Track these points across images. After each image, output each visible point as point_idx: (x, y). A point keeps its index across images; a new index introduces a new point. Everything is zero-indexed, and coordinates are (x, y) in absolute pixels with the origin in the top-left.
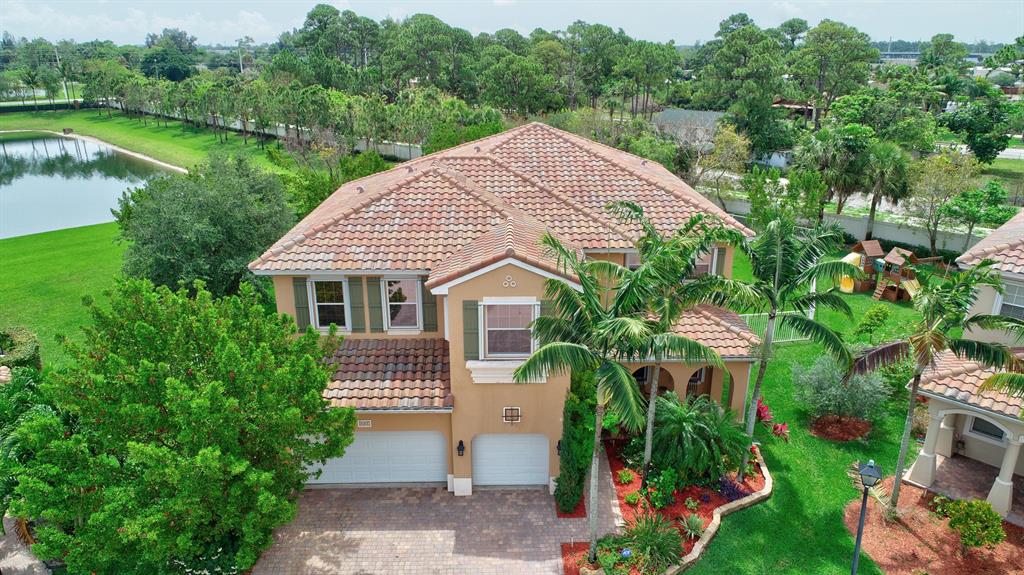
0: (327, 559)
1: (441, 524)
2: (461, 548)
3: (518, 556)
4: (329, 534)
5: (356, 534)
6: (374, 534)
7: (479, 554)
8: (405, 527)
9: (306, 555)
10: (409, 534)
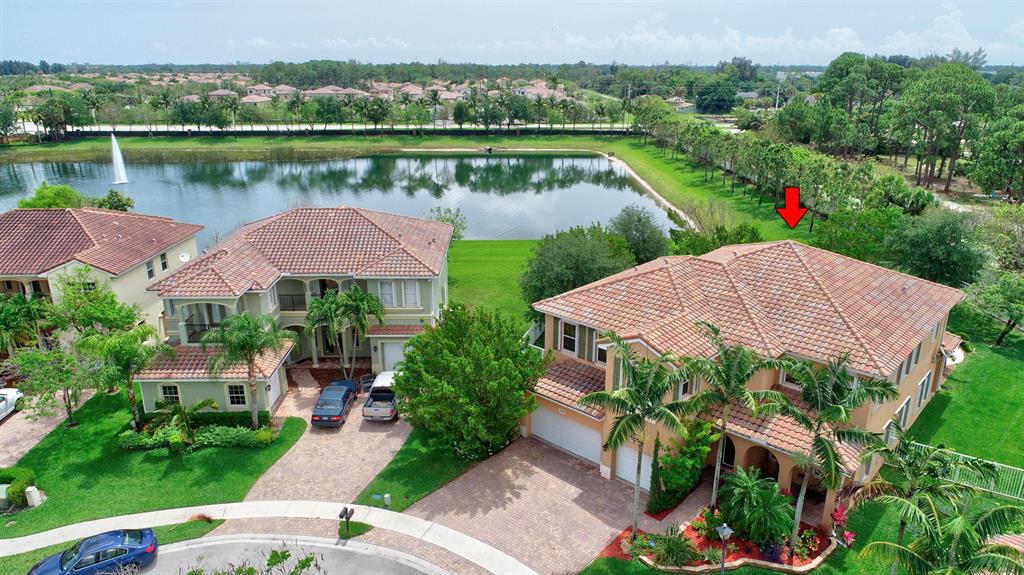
0: (514, 473)
1: (579, 485)
2: (577, 501)
3: (602, 519)
4: (526, 463)
5: (537, 469)
6: (544, 474)
7: (583, 507)
8: (562, 478)
9: (508, 467)
10: (560, 482)
